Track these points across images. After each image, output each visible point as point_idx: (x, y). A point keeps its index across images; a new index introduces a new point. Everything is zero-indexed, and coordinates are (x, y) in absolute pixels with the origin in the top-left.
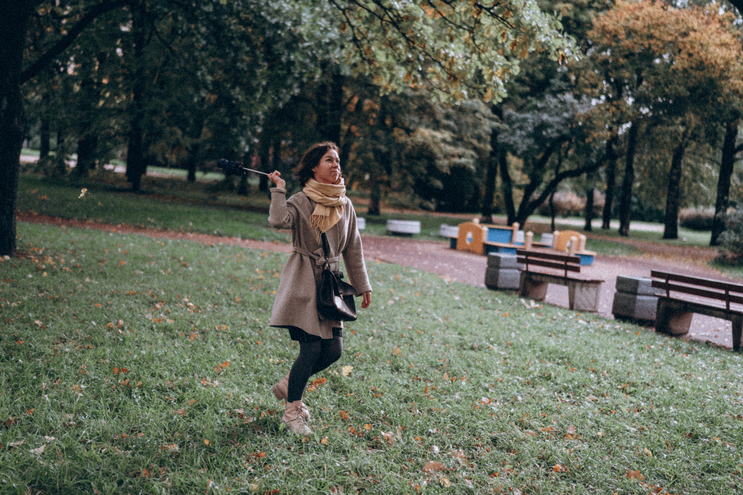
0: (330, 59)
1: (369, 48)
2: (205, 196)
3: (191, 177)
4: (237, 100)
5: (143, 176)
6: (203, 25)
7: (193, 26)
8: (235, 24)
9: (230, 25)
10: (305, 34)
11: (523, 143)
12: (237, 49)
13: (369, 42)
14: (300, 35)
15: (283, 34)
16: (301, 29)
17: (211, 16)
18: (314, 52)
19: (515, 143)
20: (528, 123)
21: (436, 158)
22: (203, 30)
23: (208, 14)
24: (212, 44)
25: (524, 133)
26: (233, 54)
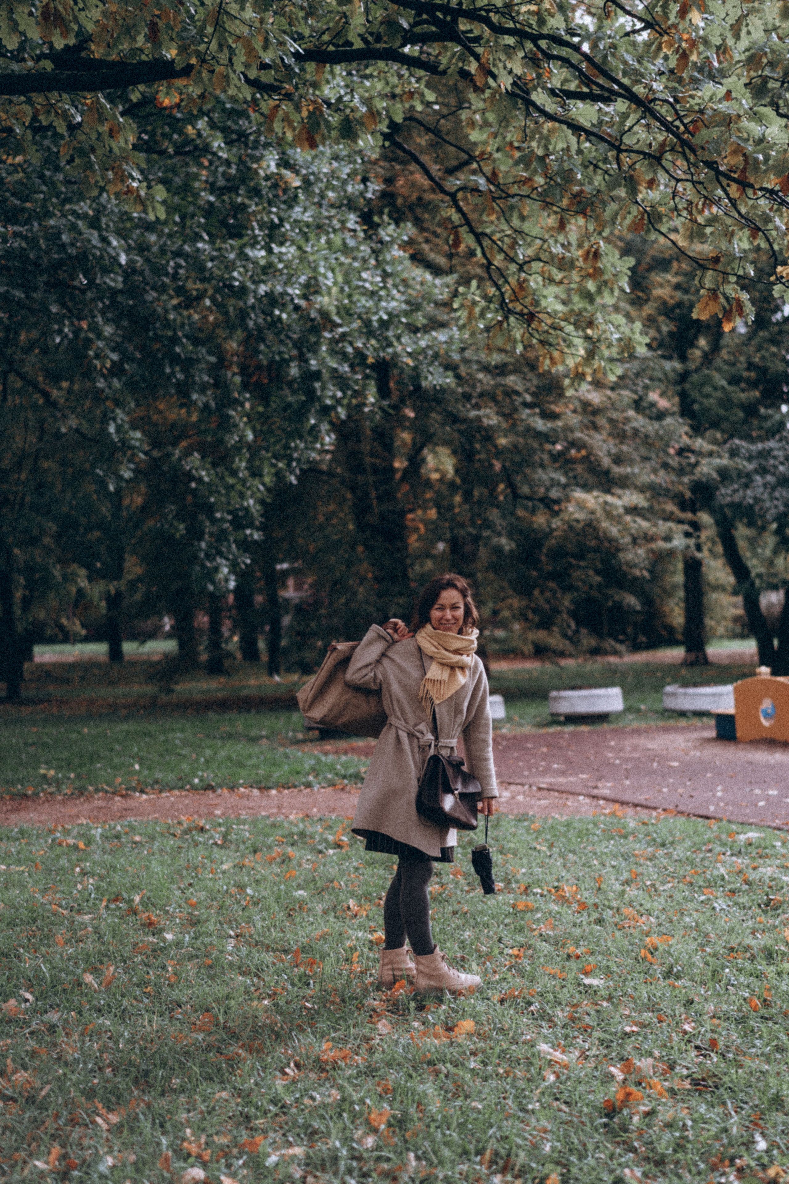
0: (395, 355)
1: (522, 285)
2: (149, 689)
3: (116, 653)
4: (200, 480)
5: (26, 666)
6: (107, 321)
7: (84, 325)
8: (175, 308)
9: (166, 311)
10: (333, 310)
11: (772, 498)
12: (188, 364)
13: (521, 268)
14: (324, 314)
15: (284, 316)
16: (323, 301)
17: (120, 298)
18: (359, 345)
19: (756, 499)
20: (775, 458)
21: (618, 550)
22: (108, 330)
23: (114, 292)
24: (132, 360)
25: (769, 478)
26: (180, 376)
